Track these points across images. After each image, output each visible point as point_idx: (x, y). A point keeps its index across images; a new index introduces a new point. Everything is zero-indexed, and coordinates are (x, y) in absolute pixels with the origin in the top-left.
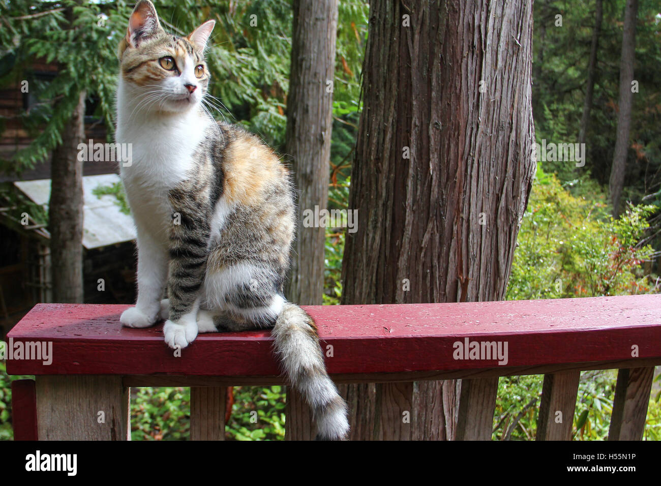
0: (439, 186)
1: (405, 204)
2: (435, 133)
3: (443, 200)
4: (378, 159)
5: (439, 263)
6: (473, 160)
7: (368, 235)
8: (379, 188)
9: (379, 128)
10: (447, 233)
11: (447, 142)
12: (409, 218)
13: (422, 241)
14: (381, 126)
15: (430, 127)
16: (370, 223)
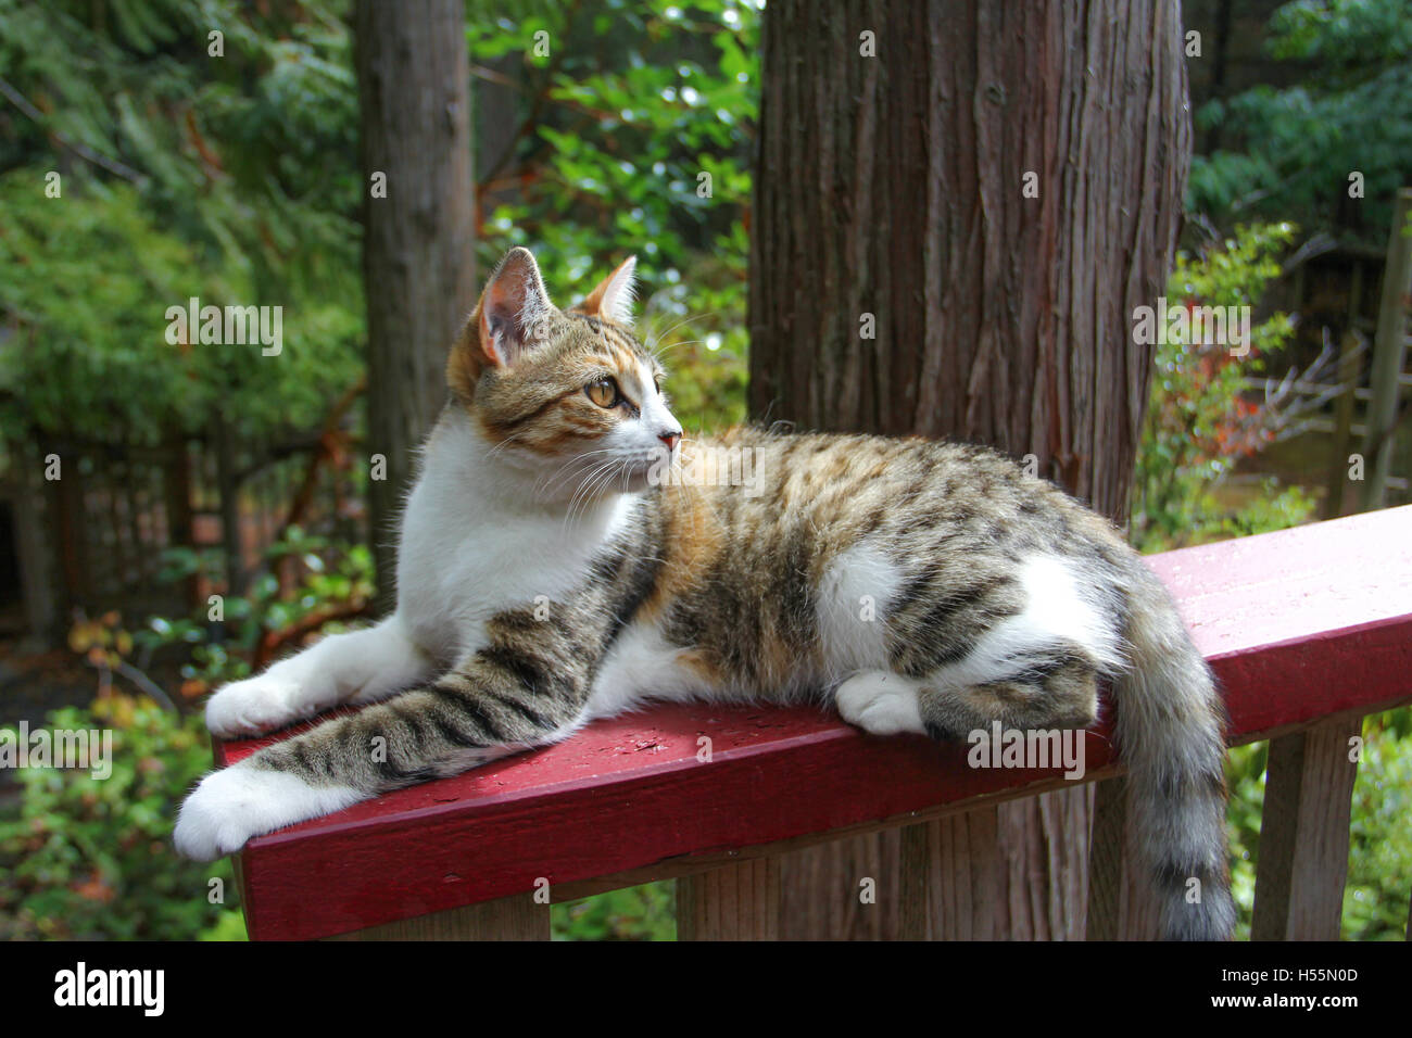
0: (1004, 245)
1: (923, 295)
2: (989, 113)
3: (1012, 276)
4: (840, 190)
5: (1010, 426)
6: (1075, 174)
7: (821, 377)
8: (849, 259)
9: (837, 111)
10: (1024, 356)
11: (1017, 134)
12: (935, 327)
13: (968, 382)
14: (844, 105)
15: (978, 100)
16: (825, 348)
